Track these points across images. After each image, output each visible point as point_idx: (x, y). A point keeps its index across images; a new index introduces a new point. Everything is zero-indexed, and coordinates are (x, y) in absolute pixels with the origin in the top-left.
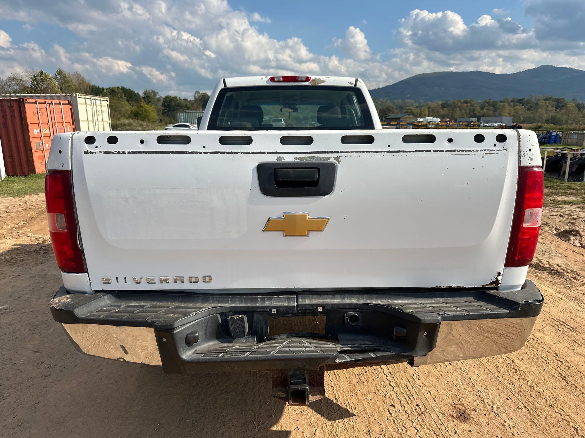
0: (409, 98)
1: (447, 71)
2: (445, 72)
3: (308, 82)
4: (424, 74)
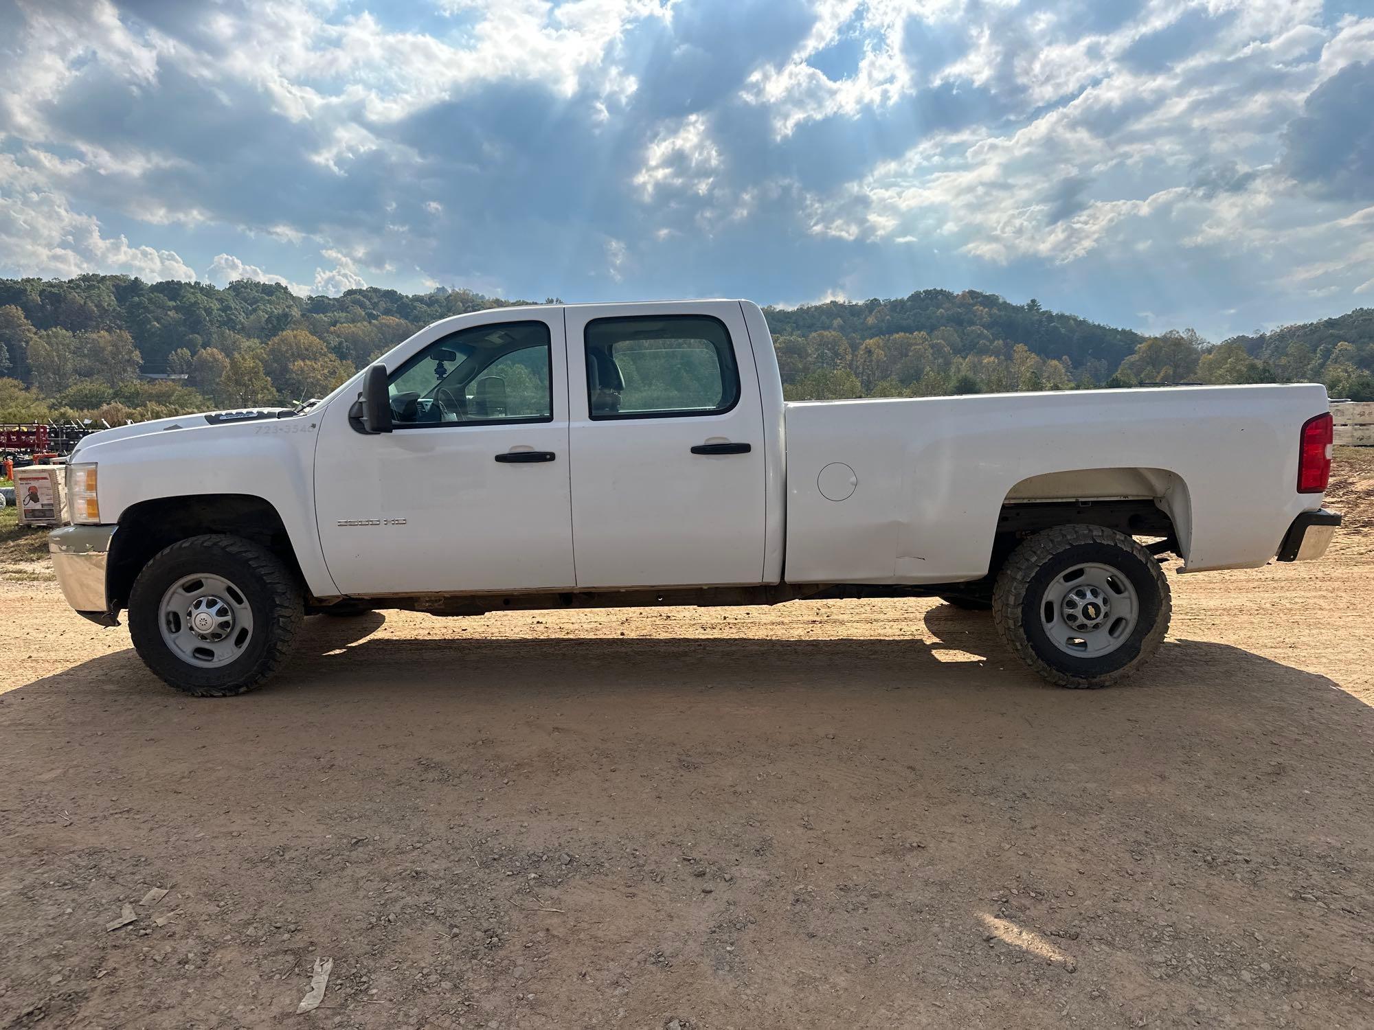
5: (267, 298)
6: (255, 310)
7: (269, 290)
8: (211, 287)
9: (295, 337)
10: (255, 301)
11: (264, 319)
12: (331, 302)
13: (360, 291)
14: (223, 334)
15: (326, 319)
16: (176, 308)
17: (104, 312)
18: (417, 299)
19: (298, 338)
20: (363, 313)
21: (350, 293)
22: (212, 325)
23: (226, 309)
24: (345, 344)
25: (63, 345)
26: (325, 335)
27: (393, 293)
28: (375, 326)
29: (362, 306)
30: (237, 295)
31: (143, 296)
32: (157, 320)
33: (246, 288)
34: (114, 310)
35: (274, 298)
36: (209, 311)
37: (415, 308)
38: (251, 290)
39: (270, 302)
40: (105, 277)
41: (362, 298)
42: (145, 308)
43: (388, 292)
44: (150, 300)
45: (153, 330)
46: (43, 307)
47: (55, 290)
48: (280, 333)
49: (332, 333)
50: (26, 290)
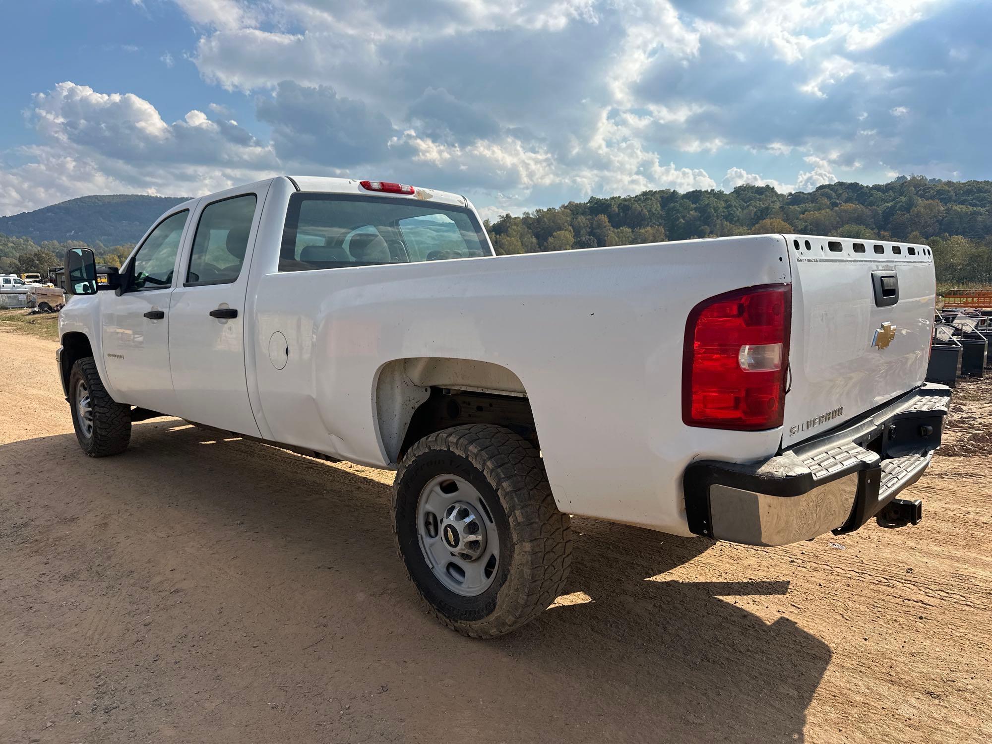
0: (73, 238)
1: (139, 194)
2: (137, 196)
3: (413, 195)
4: (96, 197)
5: (758, 197)
6: (748, 206)
7: (760, 191)
8: (721, 193)
9: (771, 224)
10: (750, 199)
11: (753, 212)
12: (806, 196)
13: (829, 186)
14: (722, 224)
15: (799, 209)
16: (696, 209)
17: (652, 214)
18: (877, 188)
19: (773, 224)
20: (828, 203)
21: (822, 187)
22: (718, 218)
23: (729, 207)
24: (809, 227)
25: (626, 238)
26: (795, 221)
27: (856, 185)
28: (836, 212)
29: (829, 197)
30: (738, 196)
31: (677, 202)
32: (684, 218)
33: (744, 191)
34: (658, 213)
35: (763, 196)
36: (716, 209)
37: (872, 195)
38: (748, 192)
39: (760, 200)
40: (656, 192)
41: (830, 191)
42: (678, 211)
43: (851, 184)
44: (681, 204)
45: (680, 225)
46: (618, 214)
47: (626, 203)
48: (761, 221)
49: (800, 220)
50: (611, 204)
